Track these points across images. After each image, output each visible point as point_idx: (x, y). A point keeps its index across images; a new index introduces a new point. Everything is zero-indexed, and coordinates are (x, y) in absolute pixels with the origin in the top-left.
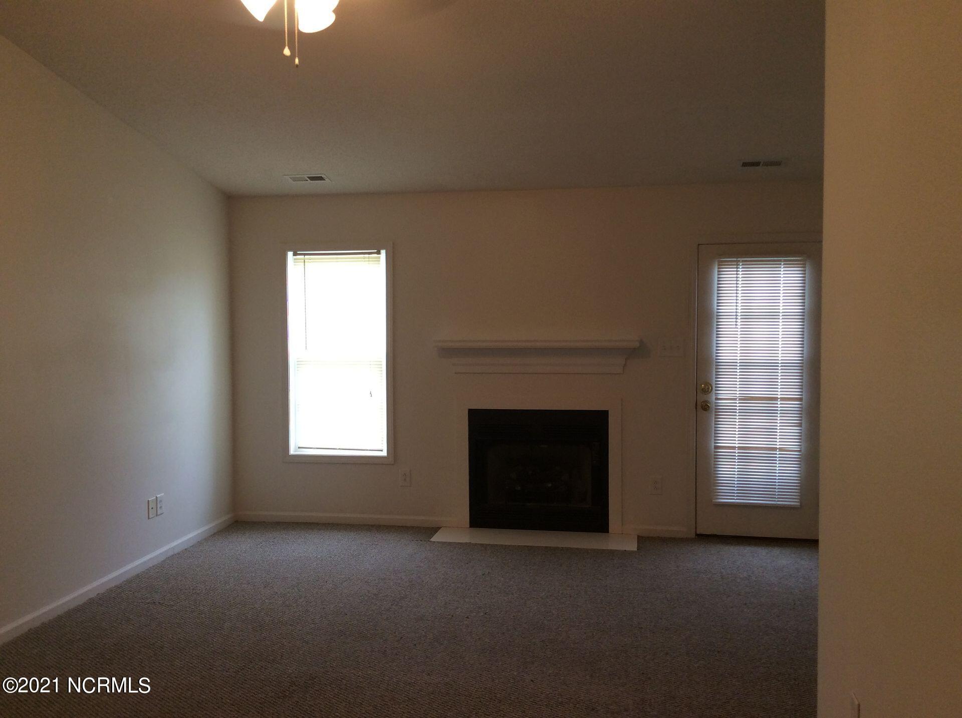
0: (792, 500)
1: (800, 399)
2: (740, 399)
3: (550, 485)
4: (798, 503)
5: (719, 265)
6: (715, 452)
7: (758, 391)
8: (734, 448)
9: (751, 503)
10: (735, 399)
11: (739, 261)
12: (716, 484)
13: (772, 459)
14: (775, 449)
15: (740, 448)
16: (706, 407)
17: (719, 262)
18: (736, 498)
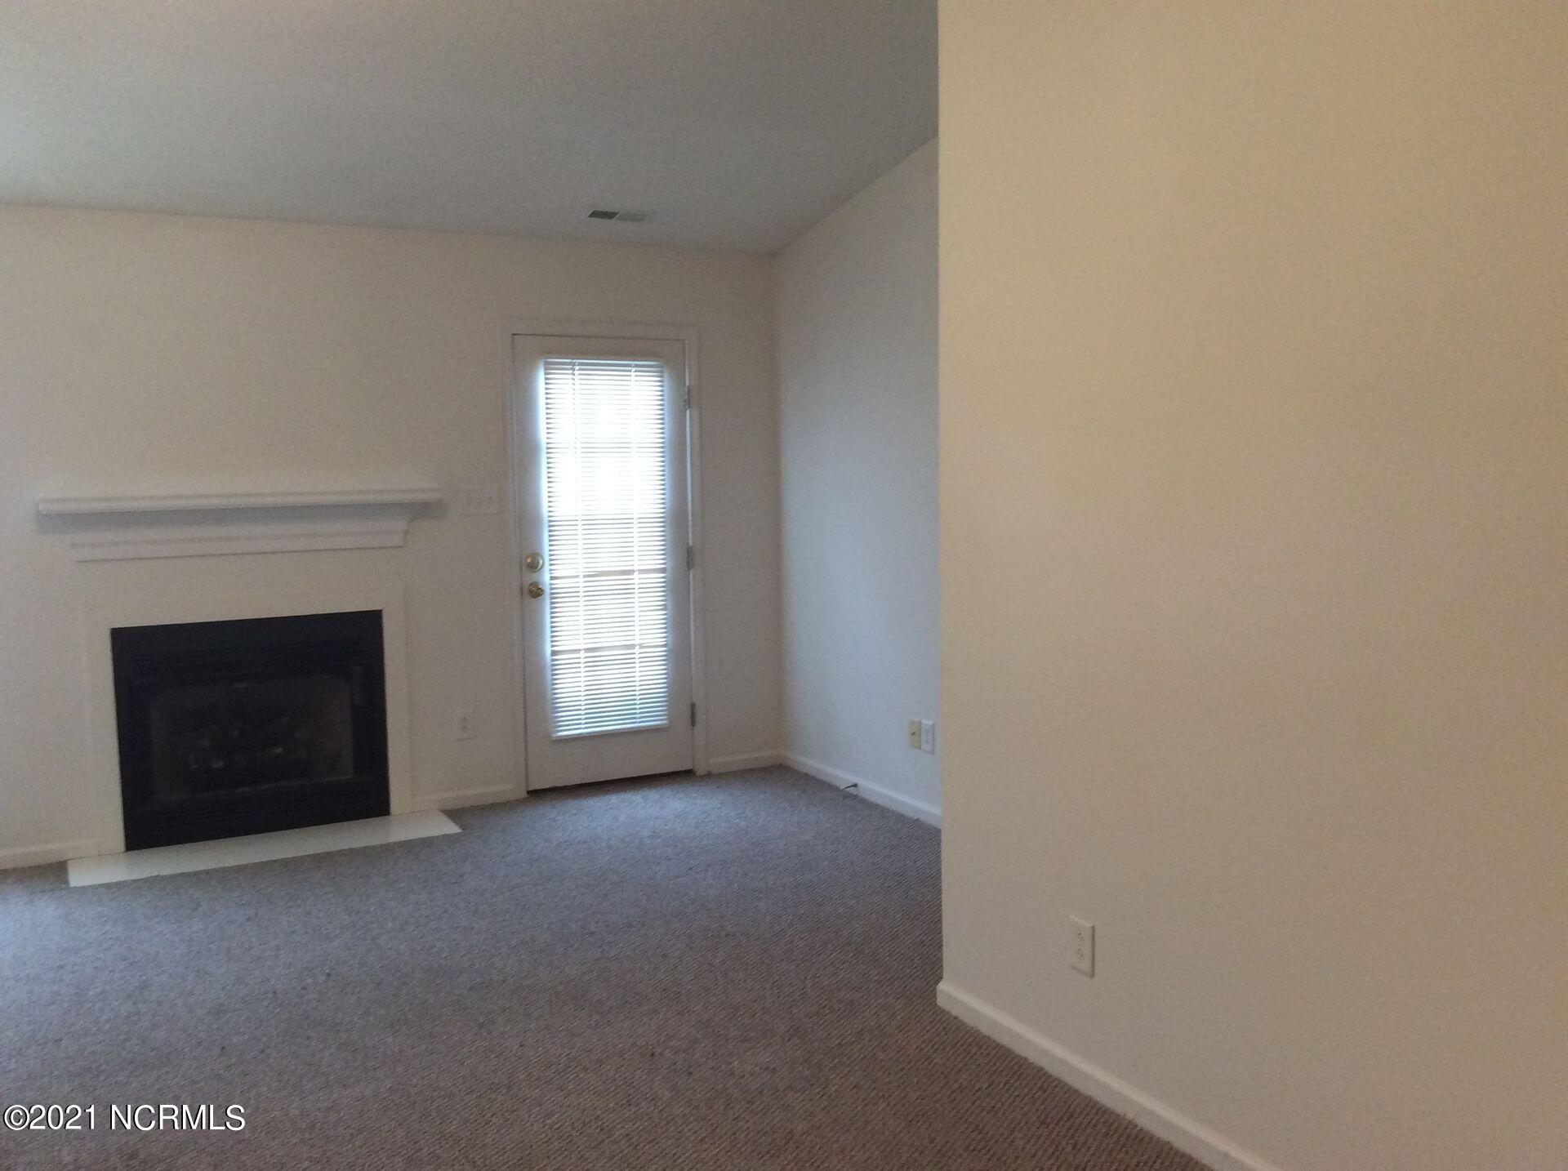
0: (654, 718)
1: (663, 570)
2: (584, 576)
3: (279, 750)
4: (665, 722)
5: (545, 369)
6: (553, 660)
7: (607, 563)
8: (577, 651)
9: (604, 731)
10: (577, 577)
11: (574, 364)
12: (555, 710)
13: (628, 661)
14: (632, 646)
15: (588, 650)
16: (536, 592)
17: (546, 363)
18: (583, 726)
